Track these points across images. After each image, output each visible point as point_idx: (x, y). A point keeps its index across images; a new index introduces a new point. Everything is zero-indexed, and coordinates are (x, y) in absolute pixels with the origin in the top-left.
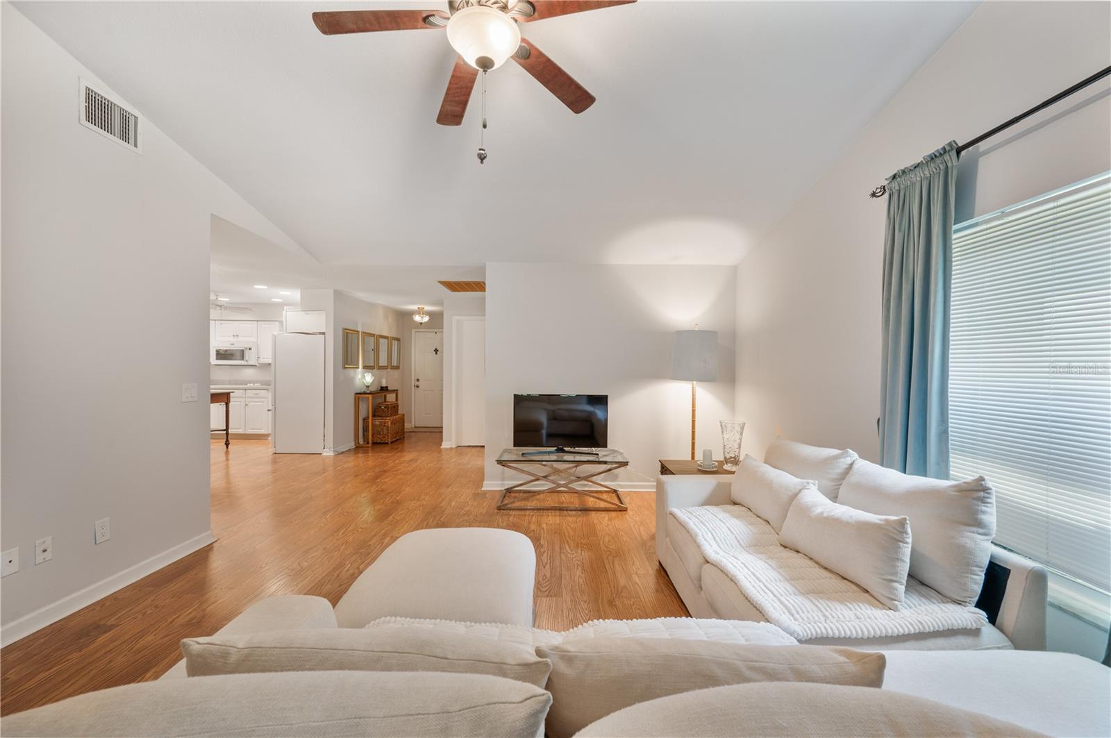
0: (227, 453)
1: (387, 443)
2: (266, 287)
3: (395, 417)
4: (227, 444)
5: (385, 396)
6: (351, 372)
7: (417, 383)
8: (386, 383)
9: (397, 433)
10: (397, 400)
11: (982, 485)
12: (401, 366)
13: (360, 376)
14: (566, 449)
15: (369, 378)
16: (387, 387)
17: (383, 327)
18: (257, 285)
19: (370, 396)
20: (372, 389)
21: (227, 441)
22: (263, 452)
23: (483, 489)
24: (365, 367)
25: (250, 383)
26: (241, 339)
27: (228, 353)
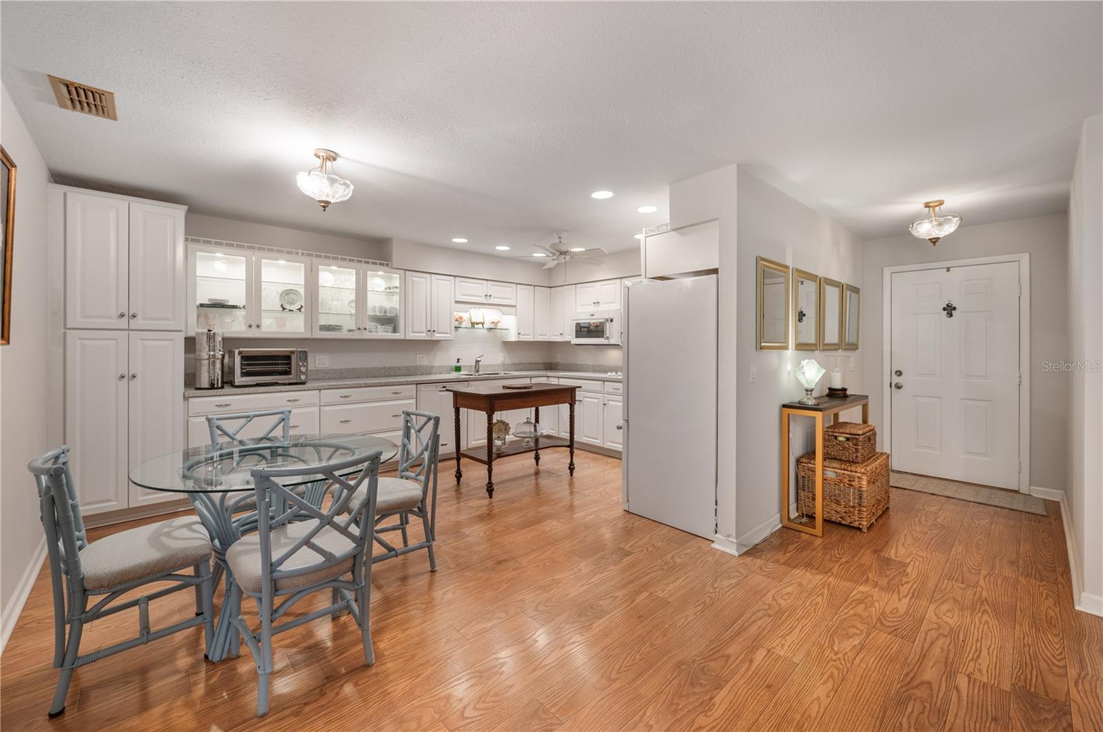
5: (842, 411)
6: (771, 357)
7: (896, 379)
10: (867, 420)
12: (863, 344)
13: (791, 368)
15: (809, 372)
16: (844, 390)
20: (814, 395)
24: (801, 347)
26: (602, 307)
27: (588, 327)
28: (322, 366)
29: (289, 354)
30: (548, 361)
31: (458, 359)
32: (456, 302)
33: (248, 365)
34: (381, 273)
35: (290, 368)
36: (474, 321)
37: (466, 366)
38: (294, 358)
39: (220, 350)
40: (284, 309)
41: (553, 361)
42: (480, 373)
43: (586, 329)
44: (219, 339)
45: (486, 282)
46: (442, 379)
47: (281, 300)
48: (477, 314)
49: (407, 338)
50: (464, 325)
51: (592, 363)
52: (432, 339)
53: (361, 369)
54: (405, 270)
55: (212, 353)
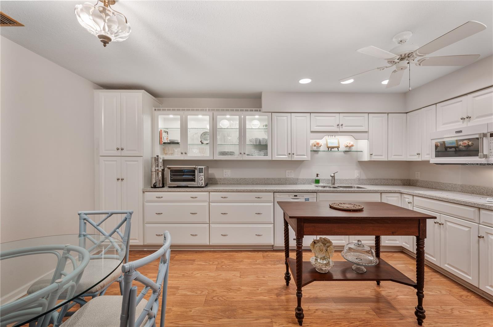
26: (474, 122)
27: (455, 147)
28: (227, 176)
29: (194, 169)
30: (406, 178)
31: (317, 175)
32: (312, 132)
33: (174, 175)
34: (257, 117)
35: (195, 177)
36: (330, 145)
37: (324, 180)
38: (196, 172)
39: (161, 167)
40: (202, 143)
41: (412, 178)
42: (336, 185)
43: (453, 149)
44: (161, 161)
45: (338, 114)
46: (293, 190)
47: (201, 138)
48: (332, 141)
49: (273, 159)
50: (321, 149)
51: (460, 183)
52: (292, 160)
53: (249, 178)
54: (272, 112)
55: (157, 168)
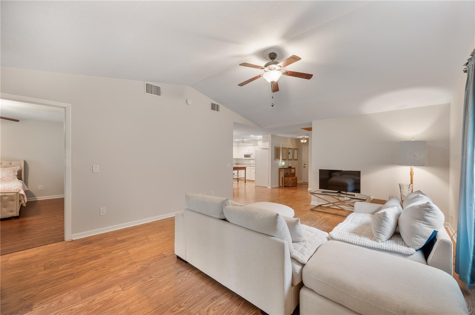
0: (245, 185)
1: (289, 187)
2: (253, 136)
3: (293, 178)
4: (245, 182)
5: (291, 170)
6: (277, 161)
7: (305, 166)
8: (291, 165)
9: (294, 183)
10: (295, 171)
11: (428, 205)
12: (298, 159)
13: (281, 163)
14: (341, 192)
15: (283, 163)
16: (291, 167)
17: (290, 145)
18: (251, 135)
19: (283, 169)
20: (285, 167)
21: (245, 181)
22: (253, 185)
23: (311, 204)
24: (283, 160)
25: (252, 164)
26: (250, 151)
43: (246, 156)
51: (247, 163)
